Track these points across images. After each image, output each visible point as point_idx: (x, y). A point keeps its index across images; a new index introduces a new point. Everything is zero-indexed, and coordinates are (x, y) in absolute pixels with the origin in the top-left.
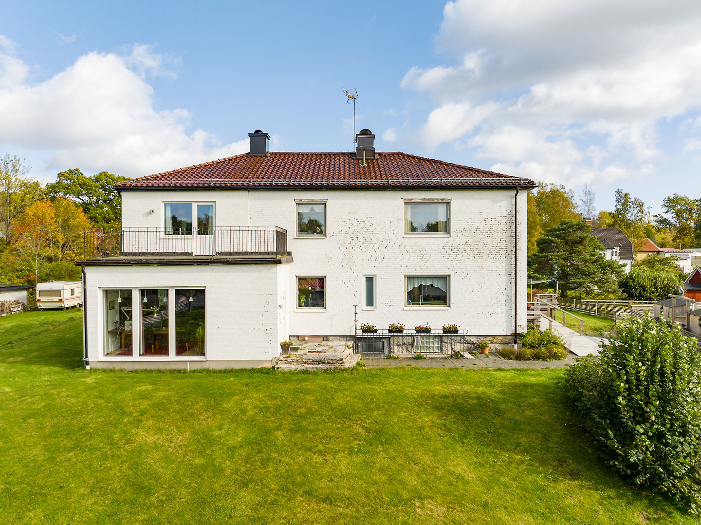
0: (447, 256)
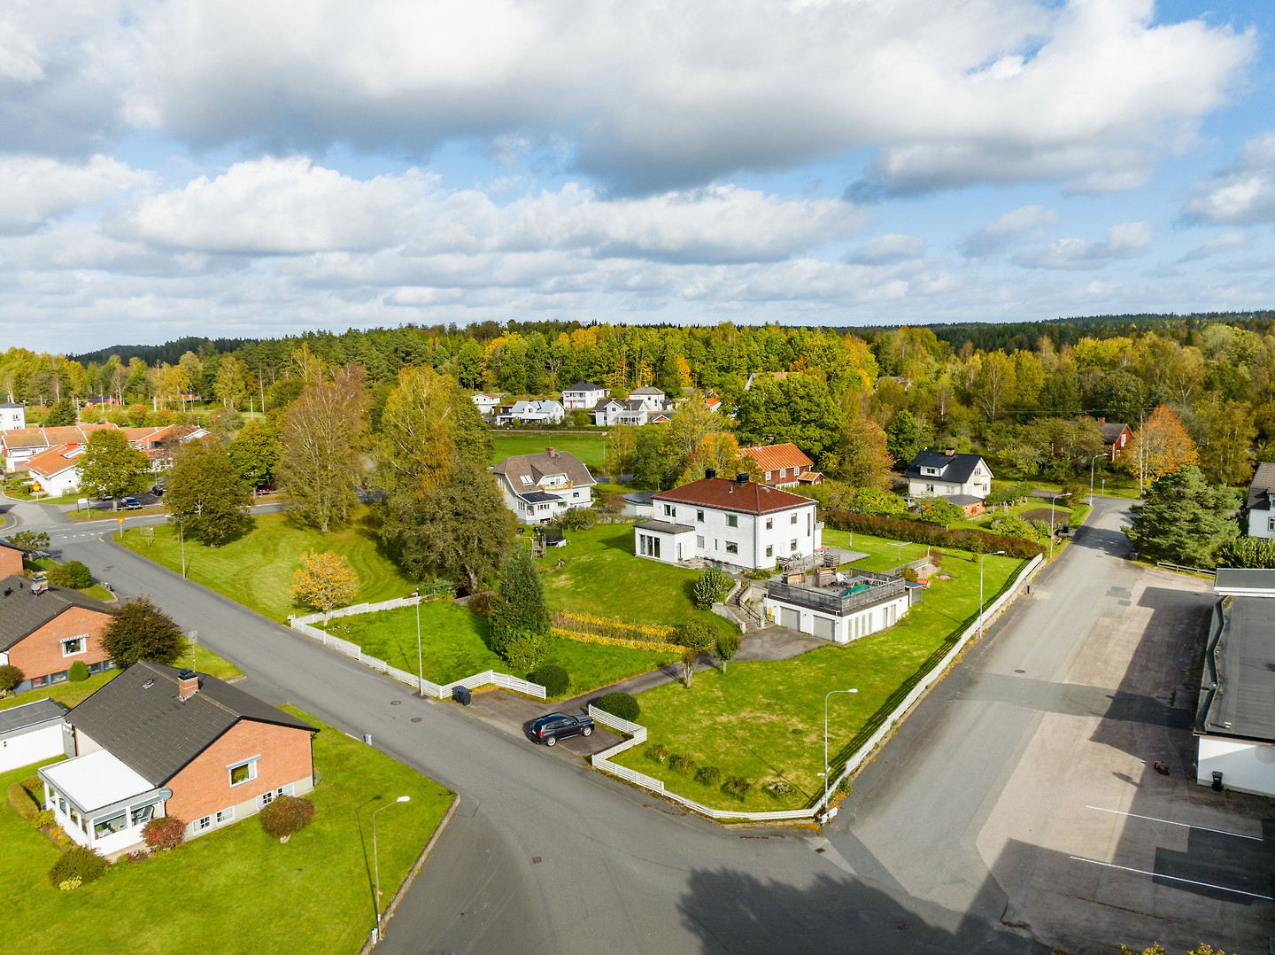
0: (736, 536)
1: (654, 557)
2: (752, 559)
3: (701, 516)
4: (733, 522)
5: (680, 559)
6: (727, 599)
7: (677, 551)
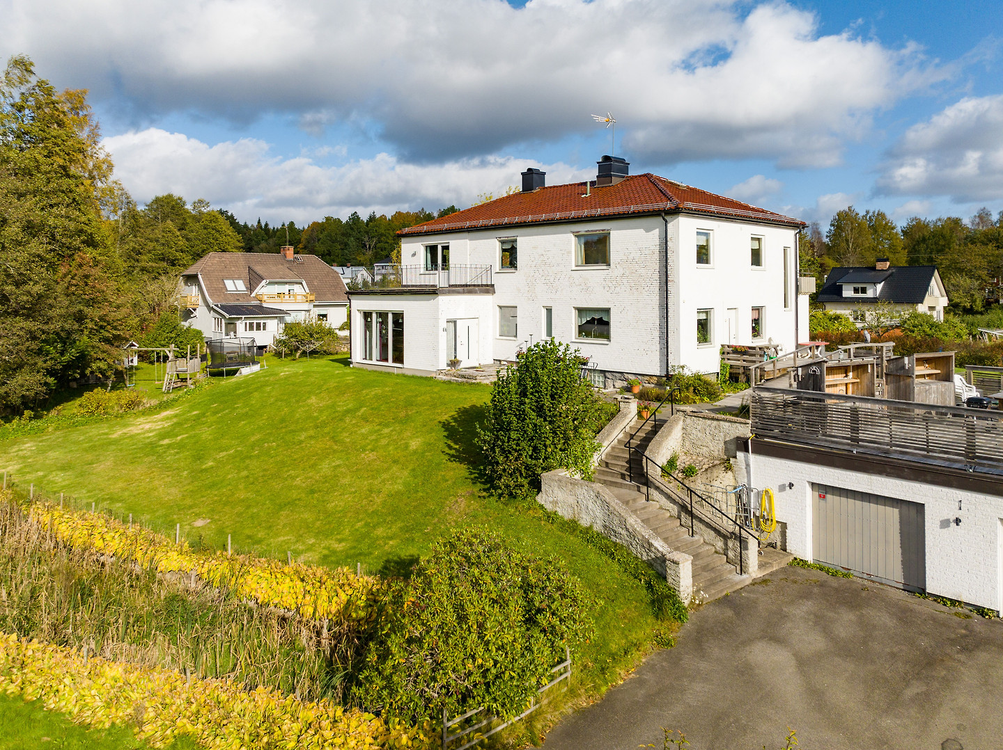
0: (607, 288)
1: (390, 363)
2: (656, 347)
3: (510, 257)
4: (596, 252)
5: (454, 363)
6: (595, 460)
7: (443, 340)
